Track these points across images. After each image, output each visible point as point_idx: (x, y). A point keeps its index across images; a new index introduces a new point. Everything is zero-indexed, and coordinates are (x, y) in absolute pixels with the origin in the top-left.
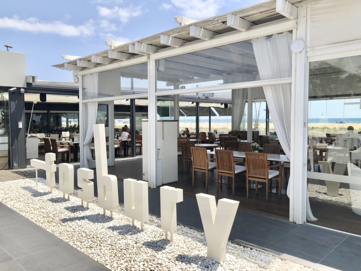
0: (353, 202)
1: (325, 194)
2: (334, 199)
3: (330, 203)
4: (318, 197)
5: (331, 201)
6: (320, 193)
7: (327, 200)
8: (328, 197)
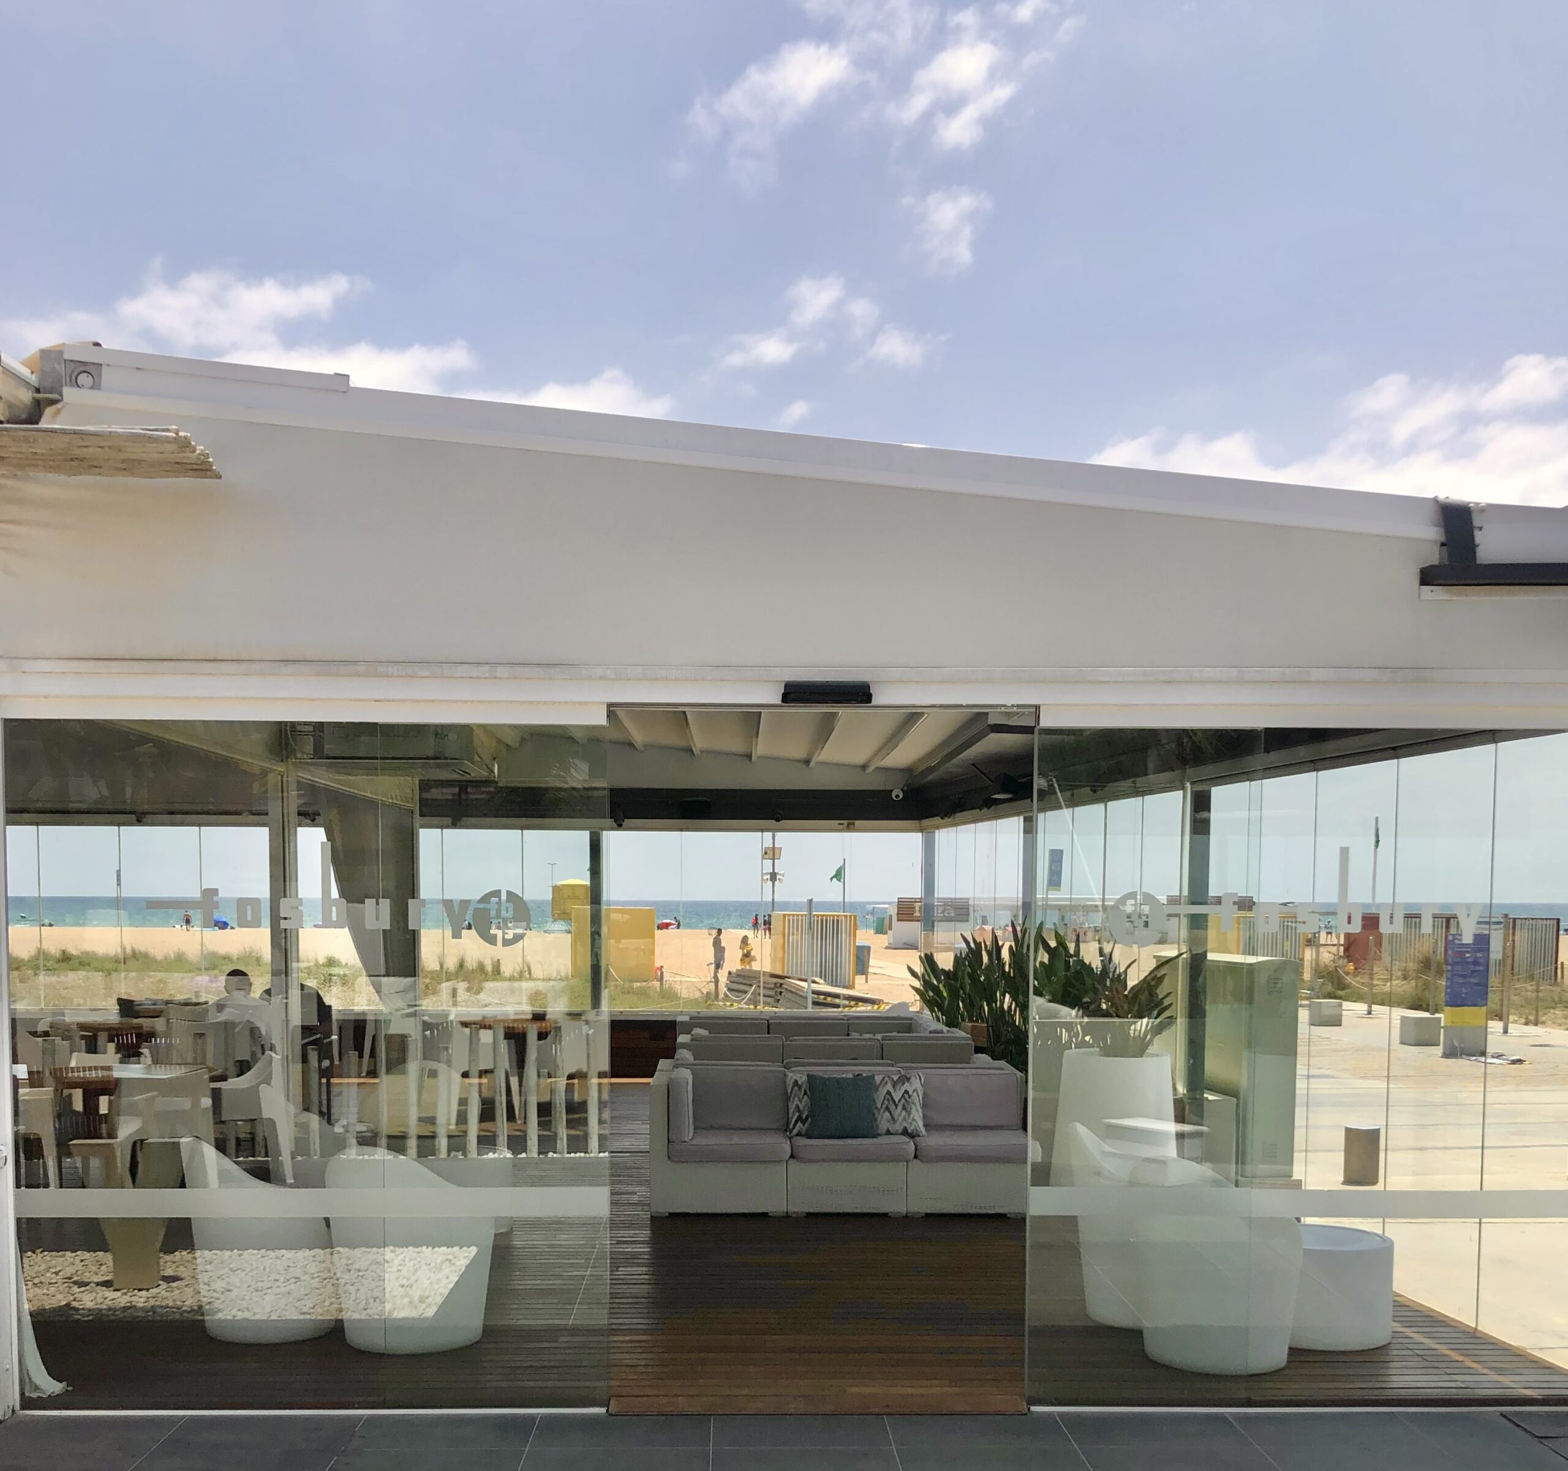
0: (218, 1299)
1: (107, 1284)
2: (140, 1299)
3: (125, 1317)
4: (75, 1304)
5: (130, 1308)
6: (87, 1284)
7: (115, 1310)
8: (119, 1294)
